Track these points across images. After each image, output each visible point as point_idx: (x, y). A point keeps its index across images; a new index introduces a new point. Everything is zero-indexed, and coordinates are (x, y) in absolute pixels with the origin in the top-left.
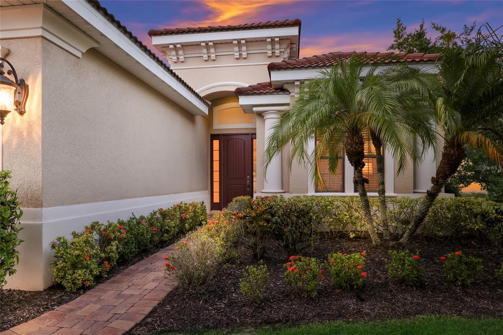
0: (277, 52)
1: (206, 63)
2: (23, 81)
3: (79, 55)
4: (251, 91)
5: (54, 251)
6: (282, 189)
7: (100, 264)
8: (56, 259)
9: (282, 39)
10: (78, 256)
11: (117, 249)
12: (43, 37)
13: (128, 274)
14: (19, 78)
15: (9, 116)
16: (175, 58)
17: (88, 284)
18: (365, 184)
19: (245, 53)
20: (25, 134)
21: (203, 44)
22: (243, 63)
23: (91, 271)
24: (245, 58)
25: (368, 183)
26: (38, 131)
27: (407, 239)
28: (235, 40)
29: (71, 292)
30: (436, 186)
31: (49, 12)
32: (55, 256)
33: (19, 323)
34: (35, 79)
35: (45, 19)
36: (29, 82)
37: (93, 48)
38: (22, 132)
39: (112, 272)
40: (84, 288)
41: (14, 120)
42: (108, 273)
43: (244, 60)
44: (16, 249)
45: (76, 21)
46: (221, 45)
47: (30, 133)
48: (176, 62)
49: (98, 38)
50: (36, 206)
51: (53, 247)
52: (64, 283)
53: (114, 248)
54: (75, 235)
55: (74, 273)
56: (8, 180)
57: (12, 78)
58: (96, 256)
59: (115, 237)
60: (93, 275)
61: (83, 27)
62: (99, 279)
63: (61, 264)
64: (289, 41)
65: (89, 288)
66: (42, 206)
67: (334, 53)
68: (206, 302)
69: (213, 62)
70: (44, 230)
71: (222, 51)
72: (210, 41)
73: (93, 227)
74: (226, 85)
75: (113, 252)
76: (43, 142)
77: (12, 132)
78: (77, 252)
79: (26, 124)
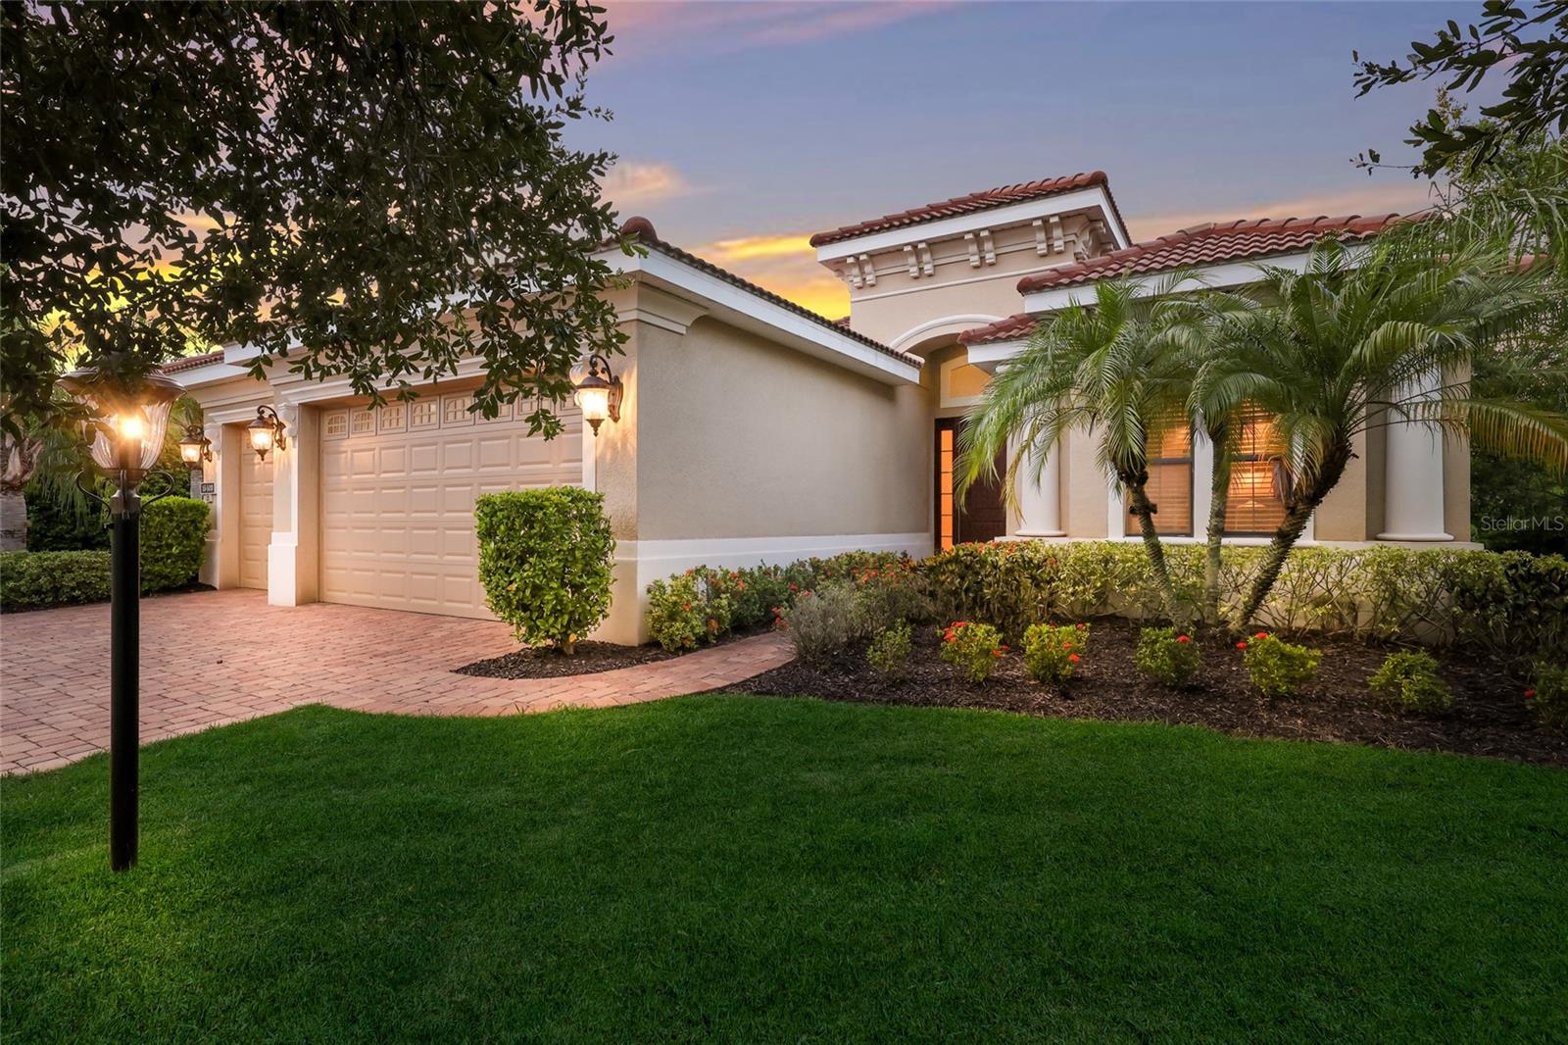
0: (1058, 245)
1: (916, 282)
2: (617, 378)
3: (683, 330)
4: (991, 334)
5: (650, 596)
6: (1060, 529)
7: (707, 623)
8: (651, 607)
9: (1065, 218)
10: (675, 603)
11: (730, 605)
12: (638, 320)
13: (745, 644)
14: (613, 375)
15: (603, 424)
16: (858, 279)
17: (688, 644)
18: (1152, 514)
19: (992, 255)
20: (619, 445)
21: (908, 248)
22: (988, 274)
23: (693, 628)
24: (992, 265)
25: (1155, 512)
26: (633, 440)
27: (1241, 623)
28: (968, 232)
29: (669, 651)
30: (1290, 518)
31: (645, 290)
32: (651, 603)
33: (611, 669)
34: (630, 376)
35: (641, 298)
36: (624, 380)
37: (700, 318)
38: (616, 444)
39: (722, 638)
40: (683, 650)
41: (608, 428)
42: (718, 638)
43: (989, 269)
44: (610, 588)
45: (674, 291)
46: (942, 245)
47: (624, 445)
48: (860, 288)
49: (706, 304)
50: (631, 539)
51: (649, 591)
52: (660, 638)
53: (724, 602)
54: (674, 577)
55: (672, 626)
56: (601, 504)
57: (605, 377)
58: (700, 610)
59: (727, 588)
60: (694, 634)
61: (687, 296)
62: (703, 642)
63: (657, 612)
64: (1083, 219)
65: (690, 650)
66: (637, 539)
67: (1189, 229)
68: (825, 672)
69: (930, 280)
70: (640, 569)
71: (947, 256)
72: (921, 242)
73: (697, 571)
74: (953, 323)
75: (722, 608)
76: (638, 456)
77: (606, 443)
78: (674, 598)
79: (620, 435)
